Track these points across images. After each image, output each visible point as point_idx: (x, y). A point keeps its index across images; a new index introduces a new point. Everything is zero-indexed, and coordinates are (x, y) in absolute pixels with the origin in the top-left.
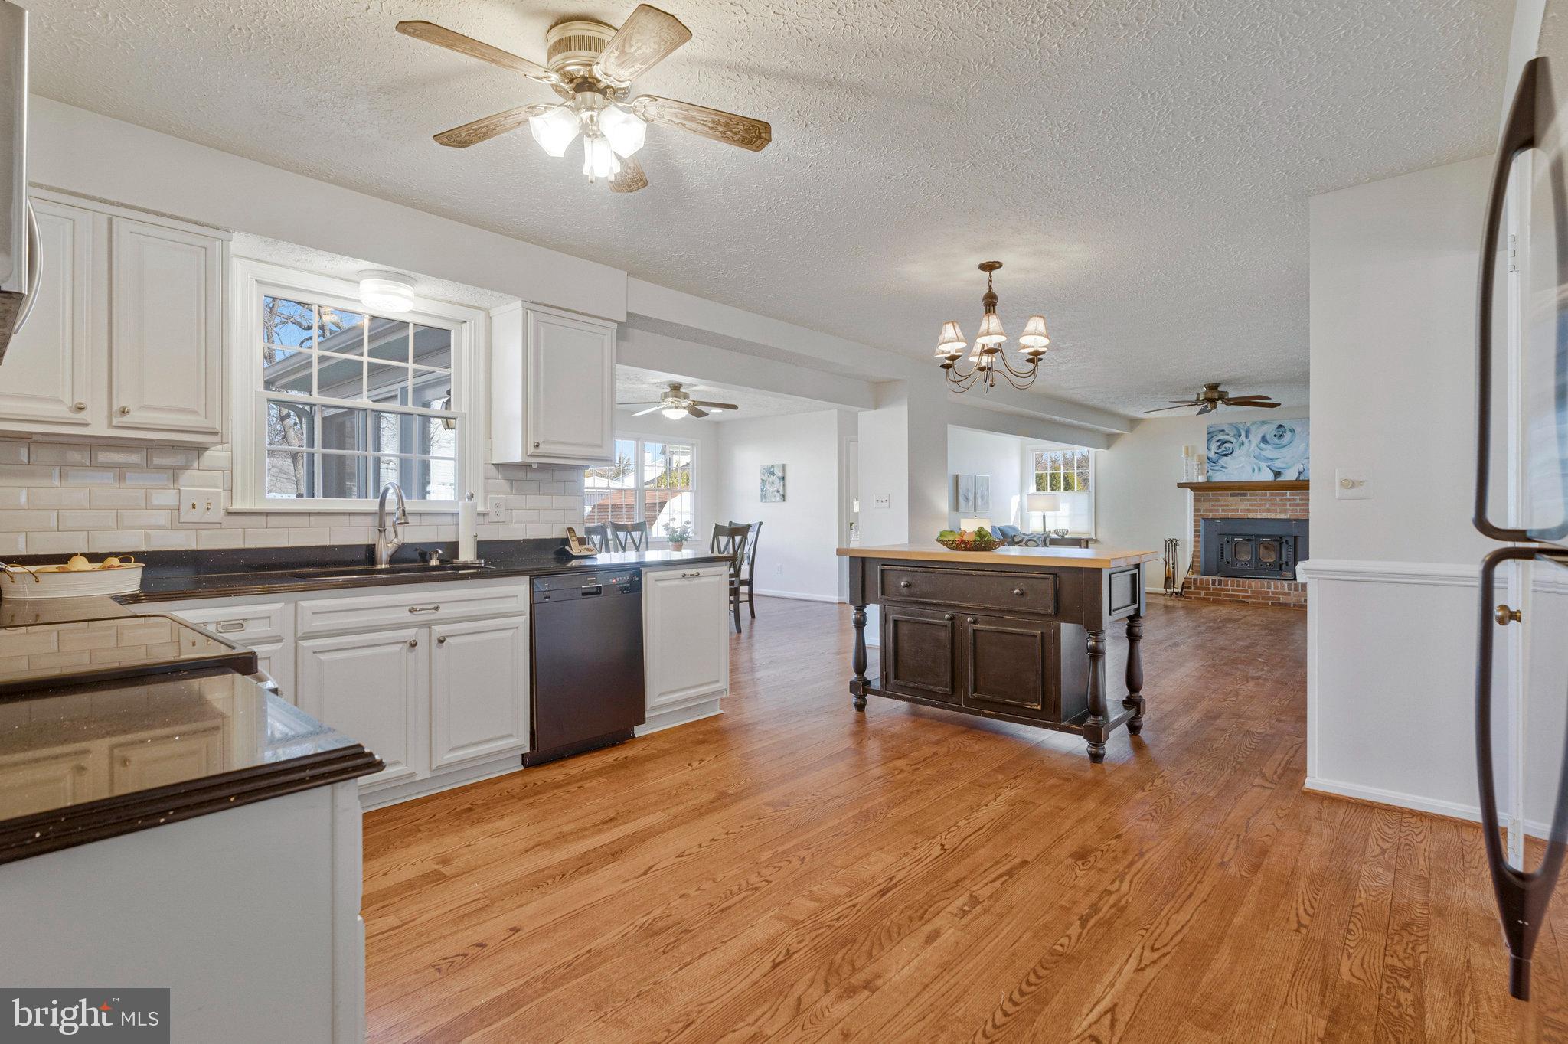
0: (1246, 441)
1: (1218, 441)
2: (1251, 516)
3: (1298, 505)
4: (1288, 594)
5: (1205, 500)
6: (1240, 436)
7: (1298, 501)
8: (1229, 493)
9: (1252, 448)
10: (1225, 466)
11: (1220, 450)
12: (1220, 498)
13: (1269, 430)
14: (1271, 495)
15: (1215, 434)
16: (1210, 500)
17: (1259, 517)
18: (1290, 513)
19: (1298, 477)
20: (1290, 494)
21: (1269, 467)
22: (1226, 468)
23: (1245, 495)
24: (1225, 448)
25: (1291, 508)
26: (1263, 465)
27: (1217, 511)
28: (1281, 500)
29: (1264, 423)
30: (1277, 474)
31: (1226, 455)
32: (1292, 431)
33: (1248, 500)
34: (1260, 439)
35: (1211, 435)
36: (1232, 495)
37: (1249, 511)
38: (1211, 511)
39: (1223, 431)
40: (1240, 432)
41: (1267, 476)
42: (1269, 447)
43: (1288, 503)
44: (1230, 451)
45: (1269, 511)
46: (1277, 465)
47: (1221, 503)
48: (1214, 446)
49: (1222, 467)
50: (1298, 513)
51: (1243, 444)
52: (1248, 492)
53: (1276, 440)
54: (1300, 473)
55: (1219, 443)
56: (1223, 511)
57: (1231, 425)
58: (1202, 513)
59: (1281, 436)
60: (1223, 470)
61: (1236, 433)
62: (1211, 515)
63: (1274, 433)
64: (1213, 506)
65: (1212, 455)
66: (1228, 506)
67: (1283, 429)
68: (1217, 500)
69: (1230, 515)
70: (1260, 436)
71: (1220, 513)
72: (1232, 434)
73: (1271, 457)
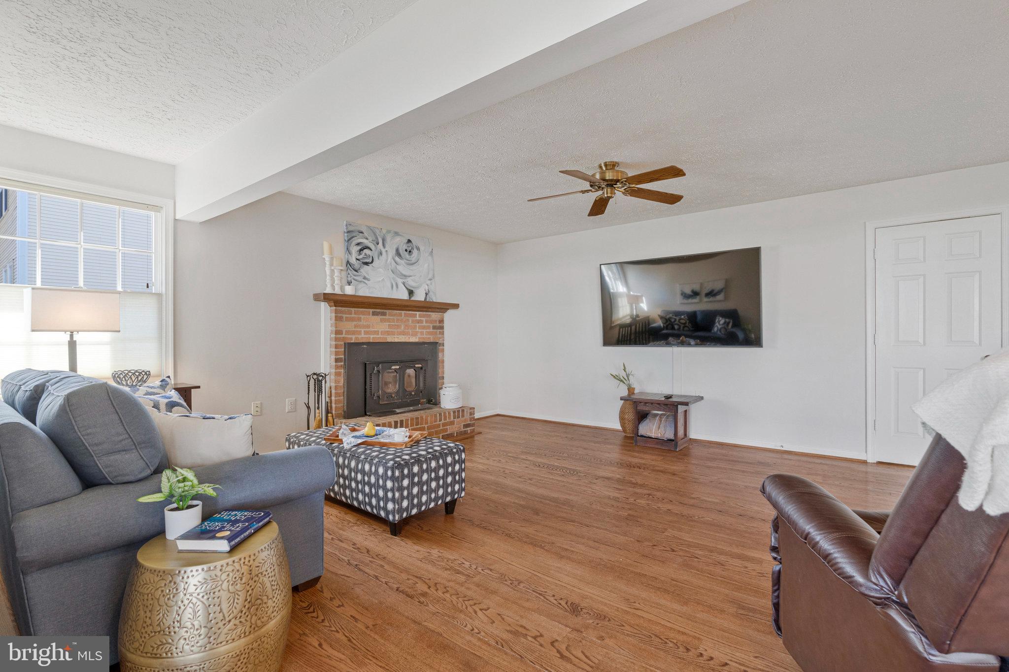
0: (383, 251)
1: (358, 244)
2: (390, 339)
3: (424, 327)
4: (452, 423)
5: (348, 319)
6: (378, 244)
7: (424, 324)
8: (371, 310)
9: (389, 260)
10: (367, 276)
11: (361, 257)
12: (362, 317)
13: (399, 242)
14: (406, 315)
15: (354, 234)
16: (352, 319)
17: (396, 340)
18: (419, 335)
19: (426, 299)
20: (420, 316)
21: (404, 284)
22: (368, 280)
23: (384, 314)
24: (366, 254)
25: (420, 330)
26: (400, 281)
27: (360, 333)
28: (413, 321)
29: (397, 234)
30: (411, 293)
31: (366, 264)
32: (418, 249)
33: (388, 320)
34: (394, 252)
35: (351, 234)
36: (374, 314)
37: (388, 333)
38: (354, 333)
39: (362, 233)
40: (377, 238)
41: (403, 295)
42: (402, 262)
43: (418, 325)
44: (370, 260)
45: (403, 333)
46: (411, 283)
47: (363, 323)
48: (355, 249)
49: (365, 278)
50: (425, 336)
51: (381, 254)
52: (388, 311)
53: (406, 255)
54: (426, 294)
55: (359, 248)
56: (366, 333)
57: (369, 227)
58: (344, 336)
59: (410, 252)
60: (366, 281)
61: (374, 239)
62: (353, 339)
63: (405, 247)
64: (356, 326)
65: (353, 260)
66: (368, 327)
67: (410, 244)
68: (359, 319)
69: (372, 338)
70: (395, 247)
71: (363, 337)
72: (370, 239)
73: (404, 273)
